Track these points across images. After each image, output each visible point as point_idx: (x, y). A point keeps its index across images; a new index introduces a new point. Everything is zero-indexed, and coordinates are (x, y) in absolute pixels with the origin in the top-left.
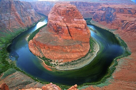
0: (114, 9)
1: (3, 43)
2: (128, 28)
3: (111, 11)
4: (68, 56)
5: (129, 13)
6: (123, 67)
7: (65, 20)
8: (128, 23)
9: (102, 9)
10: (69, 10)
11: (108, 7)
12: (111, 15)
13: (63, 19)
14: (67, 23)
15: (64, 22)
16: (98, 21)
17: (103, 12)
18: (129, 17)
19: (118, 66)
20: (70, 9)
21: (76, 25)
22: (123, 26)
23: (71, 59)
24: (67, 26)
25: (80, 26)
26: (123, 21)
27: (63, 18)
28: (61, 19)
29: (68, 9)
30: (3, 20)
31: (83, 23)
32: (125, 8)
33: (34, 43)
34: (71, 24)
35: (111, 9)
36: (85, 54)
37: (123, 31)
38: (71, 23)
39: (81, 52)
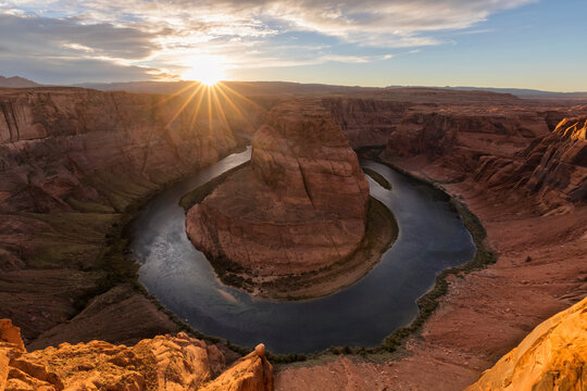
0: (451, 120)
1: (117, 211)
2: (494, 178)
3: (441, 125)
4: (292, 255)
5: (497, 133)
6: (460, 302)
7: (297, 149)
8: (492, 161)
9: (414, 120)
10: (310, 124)
11: (433, 114)
12: (440, 138)
13: (291, 148)
14: (301, 160)
15: (294, 155)
16: (402, 155)
17: (418, 128)
18: (498, 143)
19: (448, 298)
20: (314, 121)
21: (327, 165)
22: (479, 170)
23: (300, 265)
24: (301, 169)
25: (338, 166)
26: (477, 156)
27: (291, 143)
28: (285, 149)
29: (307, 120)
30: (129, 148)
31: (347, 160)
32: (484, 118)
33: (203, 214)
34: (313, 163)
35: (443, 119)
36: (344, 252)
37: (477, 187)
38: (314, 158)
39: (335, 245)
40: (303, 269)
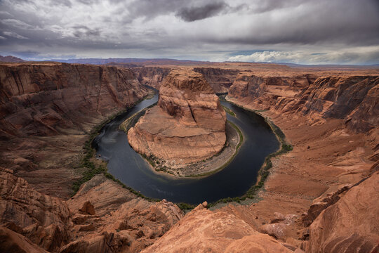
0: (262, 79)
1: (86, 133)
2: (285, 108)
3: (257, 82)
4: (191, 153)
5: (284, 85)
6: (280, 171)
7: (186, 95)
8: (284, 99)
9: (243, 79)
10: (192, 81)
11: (252, 76)
12: (257, 88)
13: (183, 95)
14: (189, 101)
15: (185, 99)
16: (236, 98)
17: (245, 83)
18: (286, 90)
19: (274, 169)
20: (194, 80)
21: (203, 103)
22: (277, 104)
23: (196, 158)
24: (189, 106)
25: (210, 104)
26: (276, 97)
27: (182, 92)
28: (180, 95)
29: (190, 79)
30: (88, 97)
31: (214, 101)
32: (278, 78)
33: (137, 133)
34: (196, 103)
35: (257, 79)
36: (218, 149)
37: (277, 113)
38: (195, 100)
39: (212, 146)
40: (198, 160)
